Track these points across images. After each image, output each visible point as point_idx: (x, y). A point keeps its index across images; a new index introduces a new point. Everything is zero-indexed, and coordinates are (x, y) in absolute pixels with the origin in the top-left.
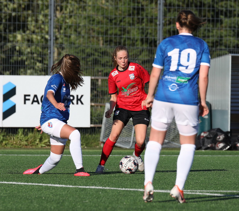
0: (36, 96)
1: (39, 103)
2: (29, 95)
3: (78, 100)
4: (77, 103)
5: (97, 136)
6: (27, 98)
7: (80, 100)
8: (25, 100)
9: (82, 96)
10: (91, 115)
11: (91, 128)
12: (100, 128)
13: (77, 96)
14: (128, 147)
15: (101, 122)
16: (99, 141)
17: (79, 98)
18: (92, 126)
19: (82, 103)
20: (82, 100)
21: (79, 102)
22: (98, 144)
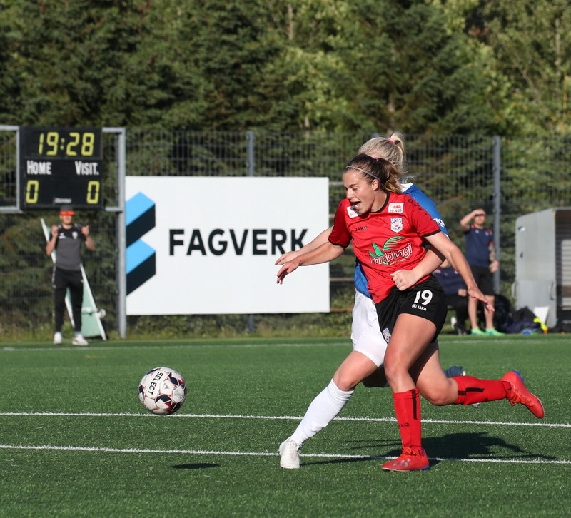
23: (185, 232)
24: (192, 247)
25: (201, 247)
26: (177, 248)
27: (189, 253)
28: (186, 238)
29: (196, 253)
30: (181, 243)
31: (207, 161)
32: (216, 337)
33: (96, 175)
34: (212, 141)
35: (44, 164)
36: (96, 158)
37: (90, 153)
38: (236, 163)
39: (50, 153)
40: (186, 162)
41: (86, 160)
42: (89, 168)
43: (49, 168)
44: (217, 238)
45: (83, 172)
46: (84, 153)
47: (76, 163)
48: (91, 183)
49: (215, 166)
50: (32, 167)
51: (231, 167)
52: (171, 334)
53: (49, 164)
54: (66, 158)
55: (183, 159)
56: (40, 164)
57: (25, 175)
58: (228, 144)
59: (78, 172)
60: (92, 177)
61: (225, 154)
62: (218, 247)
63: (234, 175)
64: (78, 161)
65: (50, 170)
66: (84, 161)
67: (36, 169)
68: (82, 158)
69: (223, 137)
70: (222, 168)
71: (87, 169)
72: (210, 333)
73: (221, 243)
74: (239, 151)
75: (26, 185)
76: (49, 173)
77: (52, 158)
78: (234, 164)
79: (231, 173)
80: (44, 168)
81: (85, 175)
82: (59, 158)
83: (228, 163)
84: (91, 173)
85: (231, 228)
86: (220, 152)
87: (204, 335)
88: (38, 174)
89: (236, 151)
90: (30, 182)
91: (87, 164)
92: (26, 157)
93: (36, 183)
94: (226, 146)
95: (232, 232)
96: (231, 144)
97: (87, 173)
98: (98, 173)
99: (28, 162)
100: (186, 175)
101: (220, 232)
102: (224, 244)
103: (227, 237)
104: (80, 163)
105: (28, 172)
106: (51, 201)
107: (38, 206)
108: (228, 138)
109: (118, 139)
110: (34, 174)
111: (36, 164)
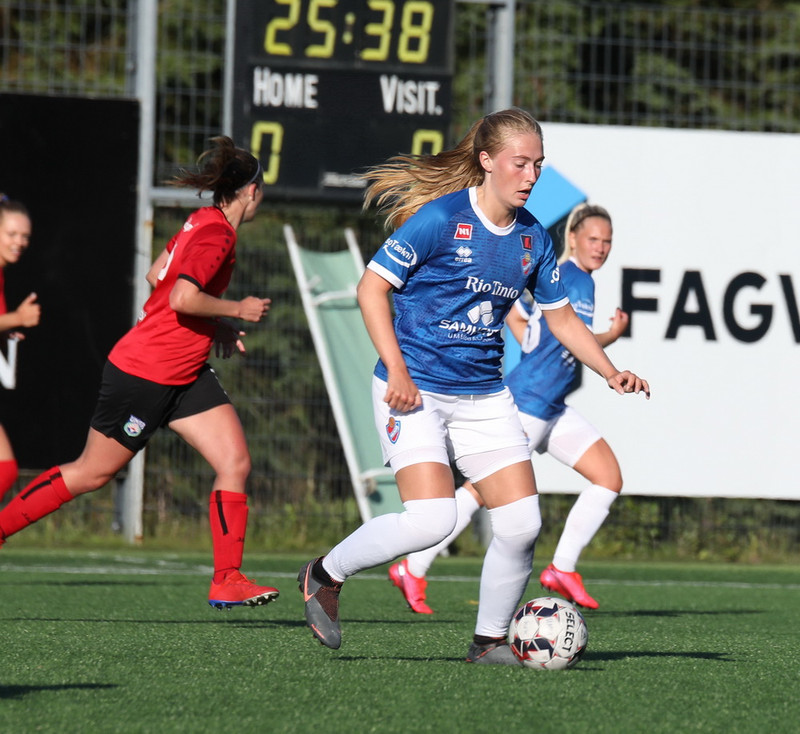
0: (692, 281)
1: (710, 335)
2: (652, 276)
6: (641, 290)
8: (631, 304)
23: (664, 277)
24: (680, 318)
25: (703, 319)
26: (640, 319)
27: (671, 334)
28: (666, 293)
29: (691, 334)
30: (650, 305)
31: (671, 93)
32: (733, 559)
33: (435, 116)
34: (687, 36)
35: (299, 79)
36: (437, 71)
37: (420, 56)
38: (749, 96)
39: (315, 51)
40: (614, 88)
41: (409, 73)
42: (416, 95)
43: (311, 91)
44: (747, 297)
45: (400, 107)
46: (405, 55)
47: (384, 81)
48: (421, 137)
49: (694, 106)
50: (268, 88)
51: (735, 107)
52: (617, 546)
53: (312, 79)
54: (358, 66)
55: (607, 78)
56: (289, 78)
57: (246, 108)
58: (728, 44)
59: (388, 105)
60: (424, 121)
61: (721, 73)
62: (748, 321)
63: (742, 129)
64: (389, 76)
65: (313, 97)
66: (404, 78)
67: (276, 94)
68: (400, 69)
69: (715, 26)
70: (712, 111)
71: (411, 98)
72: (720, 548)
73: (755, 309)
74: (758, 65)
75: (249, 135)
76: (311, 104)
77: (319, 65)
78: (741, 98)
79: (735, 123)
80: (298, 91)
81: (405, 113)
82: (337, 65)
83: (727, 97)
84: (421, 109)
85: (785, 271)
86: (707, 66)
87: (704, 554)
88: (283, 105)
89: (749, 65)
90: (261, 128)
91: (411, 85)
92: (252, 59)
93: (276, 130)
94: (722, 49)
95: (786, 282)
96: (737, 47)
97: (410, 109)
98: (439, 111)
99: (257, 73)
100: (613, 122)
101: (754, 280)
102: (764, 311)
103: (772, 294)
104: (394, 80)
105: (257, 99)
106: (314, 179)
107: (279, 191)
108: (729, 30)
109: (494, 21)
110: (270, 106)
111: (277, 78)
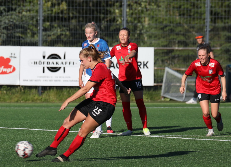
3: (144, 65)
4: (144, 68)
5: (158, 92)
7: (146, 65)
9: (147, 62)
10: (155, 76)
11: (154, 86)
12: (161, 86)
13: (144, 62)
14: (181, 100)
15: (162, 82)
16: (160, 96)
17: (145, 63)
18: (155, 84)
19: (147, 68)
20: (147, 65)
21: (145, 67)
22: (160, 99)
